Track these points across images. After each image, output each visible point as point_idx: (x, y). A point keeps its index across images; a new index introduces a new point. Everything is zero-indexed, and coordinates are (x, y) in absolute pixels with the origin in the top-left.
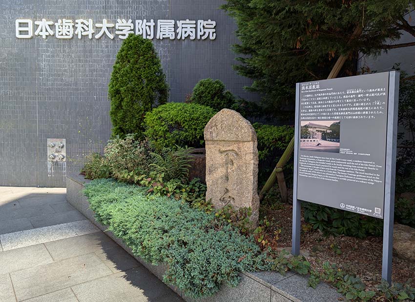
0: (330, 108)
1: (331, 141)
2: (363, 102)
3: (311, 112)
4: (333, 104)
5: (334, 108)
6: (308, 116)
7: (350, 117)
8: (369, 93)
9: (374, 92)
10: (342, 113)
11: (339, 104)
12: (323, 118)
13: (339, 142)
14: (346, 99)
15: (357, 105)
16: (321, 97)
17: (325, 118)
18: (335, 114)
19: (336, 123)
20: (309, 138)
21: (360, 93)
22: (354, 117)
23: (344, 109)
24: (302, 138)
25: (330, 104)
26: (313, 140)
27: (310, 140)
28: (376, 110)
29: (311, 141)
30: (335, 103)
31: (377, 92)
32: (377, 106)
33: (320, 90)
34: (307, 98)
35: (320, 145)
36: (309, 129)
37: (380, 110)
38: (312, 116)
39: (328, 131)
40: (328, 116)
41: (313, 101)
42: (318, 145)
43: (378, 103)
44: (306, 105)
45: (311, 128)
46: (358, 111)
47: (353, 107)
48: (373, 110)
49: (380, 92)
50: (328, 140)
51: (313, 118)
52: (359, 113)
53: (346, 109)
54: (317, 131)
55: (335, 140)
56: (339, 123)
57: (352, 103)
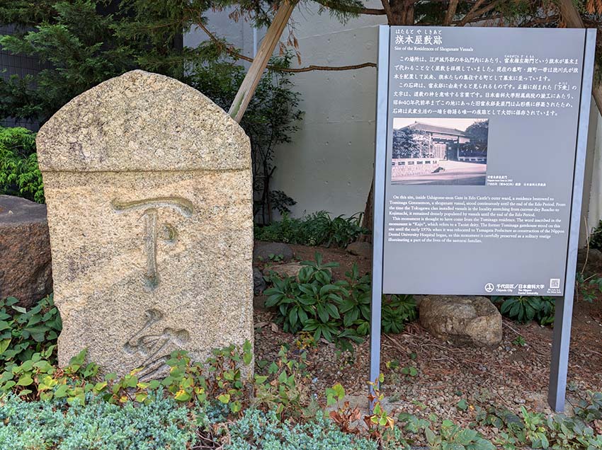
0: (465, 91)
1: (467, 161)
2: (537, 82)
3: (420, 99)
4: (473, 82)
5: (476, 91)
6: (412, 107)
7: (509, 112)
8: (549, 66)
9: (558, 66)
10: (493, 104)
11: (488, 82)
12: (449, 112)
13: (485, 162)
14: (504, 74)
15: (525, 87)
16: (445, 64)
17: (455, 112)
18: (478, 103)
19: (480, 123)
20: (415, 156)
21: (531, 65)
22: (518, 113)
23: (497, 95)
24: (395, 156)
25: (468, 82)
26: (424, 160)
27: (416, 160)
28: (560, 101)
29: (418, 163)
30: (478, 82)
31: (563, 65)
32: (561, 92)
33: (442, 49)
34: (409, 64)
35: (441, 171)
36: (416, 137)
37: (566, 101)
38: (422, 107)
39: (462, 141)
40: (462, 108)
41: (425, 72)
42: (437, 171)
43: (564, 87)
44: (408, 81)
45: (421, 133)
46: (526, 100)
47: (516, 91)
48: (555, 100)
49: (569, 66)
50: (462, 160)
51: (425, 111)
52: (528, 104)
53: (503, 95)
54: (434, 140)
55: (476, 159)
56: (487, 123)
57: (516, 83)
